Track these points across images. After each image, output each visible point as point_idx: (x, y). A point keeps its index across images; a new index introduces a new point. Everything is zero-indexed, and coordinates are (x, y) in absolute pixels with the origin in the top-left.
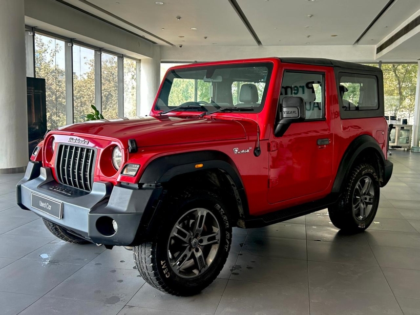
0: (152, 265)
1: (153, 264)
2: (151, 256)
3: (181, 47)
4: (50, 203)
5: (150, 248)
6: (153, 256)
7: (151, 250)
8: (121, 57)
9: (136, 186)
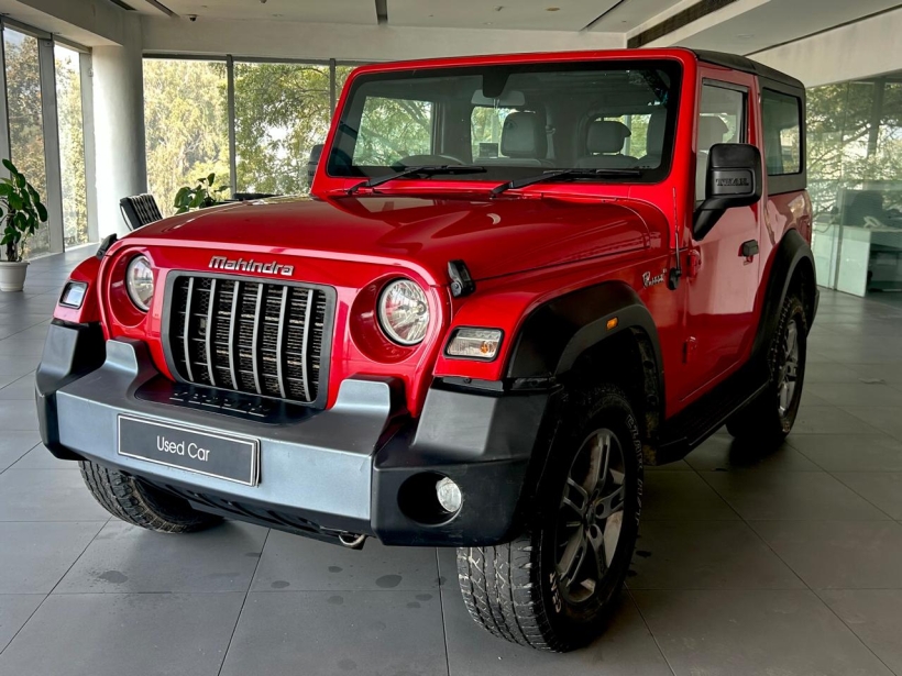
0: (530, 585)
1: (534, 585)
2: (529, 565)
3: (194, 19)
4: (203, 441)
5: (529, 543)
6: (533, 566)
7: (529, 548)
8: (47, 40)
9: (499, 387)
